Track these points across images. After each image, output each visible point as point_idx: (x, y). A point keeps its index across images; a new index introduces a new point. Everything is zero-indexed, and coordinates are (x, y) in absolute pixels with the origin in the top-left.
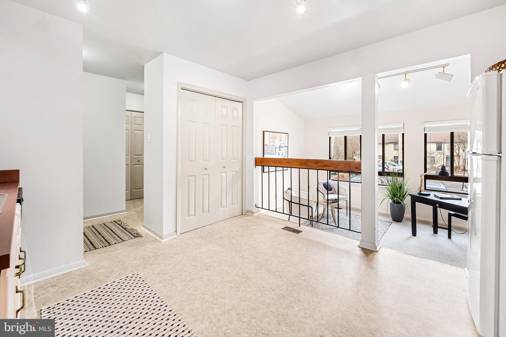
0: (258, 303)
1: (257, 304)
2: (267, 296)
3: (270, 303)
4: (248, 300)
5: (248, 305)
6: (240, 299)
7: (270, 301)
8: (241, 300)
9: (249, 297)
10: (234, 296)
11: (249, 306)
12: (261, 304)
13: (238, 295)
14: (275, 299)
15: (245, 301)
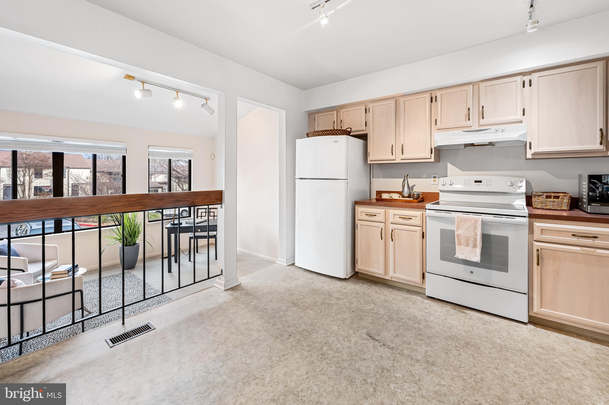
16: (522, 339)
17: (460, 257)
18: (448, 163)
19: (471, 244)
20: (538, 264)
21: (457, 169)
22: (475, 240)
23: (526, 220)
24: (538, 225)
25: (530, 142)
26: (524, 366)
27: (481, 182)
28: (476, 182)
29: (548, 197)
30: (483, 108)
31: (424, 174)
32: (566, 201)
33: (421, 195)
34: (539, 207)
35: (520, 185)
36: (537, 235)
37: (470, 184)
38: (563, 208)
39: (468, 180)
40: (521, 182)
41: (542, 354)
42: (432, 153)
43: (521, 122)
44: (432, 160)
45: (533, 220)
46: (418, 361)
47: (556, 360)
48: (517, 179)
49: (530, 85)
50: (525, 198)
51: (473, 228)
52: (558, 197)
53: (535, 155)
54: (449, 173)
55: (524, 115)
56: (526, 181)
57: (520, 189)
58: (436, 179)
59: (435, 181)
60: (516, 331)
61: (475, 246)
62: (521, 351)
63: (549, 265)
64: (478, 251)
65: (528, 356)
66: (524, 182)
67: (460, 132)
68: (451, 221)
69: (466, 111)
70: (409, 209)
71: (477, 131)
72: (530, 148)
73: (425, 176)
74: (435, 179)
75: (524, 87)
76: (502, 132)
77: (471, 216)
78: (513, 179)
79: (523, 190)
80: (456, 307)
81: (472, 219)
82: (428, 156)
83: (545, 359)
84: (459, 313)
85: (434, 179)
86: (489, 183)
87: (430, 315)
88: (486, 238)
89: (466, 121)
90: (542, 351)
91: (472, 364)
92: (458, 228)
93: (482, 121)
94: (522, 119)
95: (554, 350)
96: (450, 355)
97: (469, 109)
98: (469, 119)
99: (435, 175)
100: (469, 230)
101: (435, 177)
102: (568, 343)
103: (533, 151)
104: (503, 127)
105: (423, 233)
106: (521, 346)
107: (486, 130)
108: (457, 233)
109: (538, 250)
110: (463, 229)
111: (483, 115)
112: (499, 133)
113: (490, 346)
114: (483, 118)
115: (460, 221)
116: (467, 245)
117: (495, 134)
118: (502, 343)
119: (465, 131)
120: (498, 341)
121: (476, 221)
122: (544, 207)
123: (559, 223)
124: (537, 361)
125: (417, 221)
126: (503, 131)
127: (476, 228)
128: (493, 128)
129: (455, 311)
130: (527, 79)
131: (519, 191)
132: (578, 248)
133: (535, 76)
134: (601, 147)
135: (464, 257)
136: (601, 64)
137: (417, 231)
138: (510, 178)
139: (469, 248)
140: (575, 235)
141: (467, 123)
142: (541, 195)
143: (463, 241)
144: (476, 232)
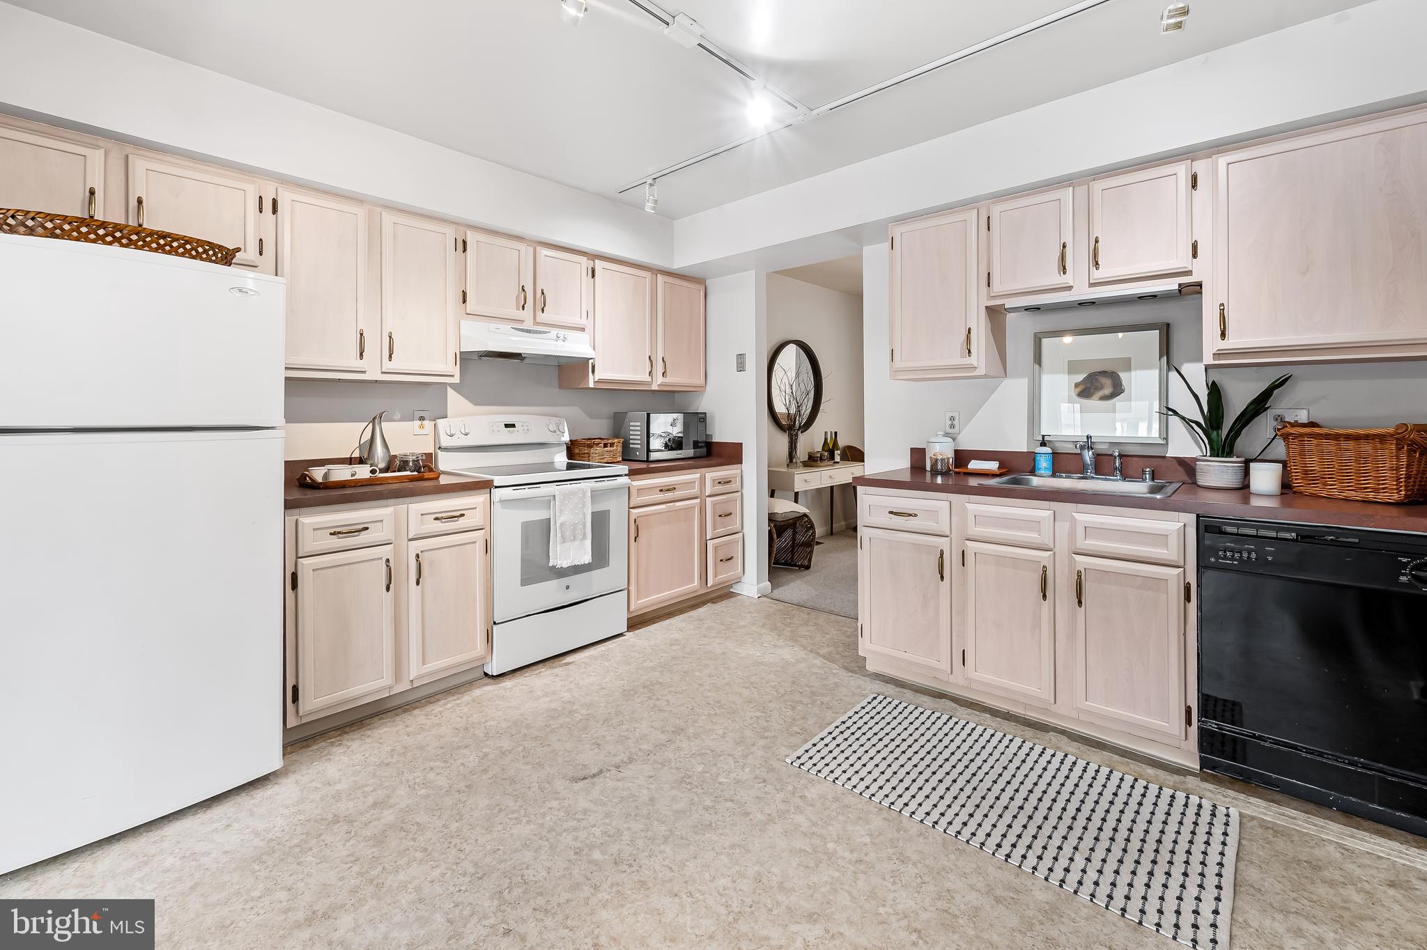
0: (696, 842)
1: (699, 840)
2: (667, 863)
3: (664, 844)
4: (725, 849)
5: (723, 837)
6: (749, 851)
7: (662, 847)
8: (744, 849)
9: (723, 857)
10: (766, 859)
11: (721, 834)
12: (687, 839)
13: (757, 862)
14: (646, 854)
15: (733, 846)
17: (558, 565)
19: (580, 535)
20: (635, 541)
21: (462, 398)
22: (585, 525)
24: (635, 484)
25: (593, 362)
27: (513, 426)
28: (507, 427)
30: (542, 292)
31: (397, 412)
35: (564, 429)
36: (633, 500)
37: (498, 431)
39: (495, 423)
40: (565, 426)
42: (455, 364)
43: (584, 330)
44: (455, 378)
48: (561, 420)
49: (593, 277)
50: (565, 452)
51: (579, 506)
53: (596, 384)
54: (450, 410)
55: (587, 320)
56: (570, 423)
57: (562, 437)
58: (425, 423)
59: (422, 427)
63: (643, 535)
64: (589, 543)
67: (506, 327)
69: (516, 290)
71: (528, 331)
72: (593, 371)
73: (399, 416)
74: (423, 422)
75: (587, 276)
76: (564, 341)
78: (554, 420)
79: (567, 437)
82: (451, 370)
85: (420, 422)
86: (526, 428)
89: (519, 309)
92: (561, 512)
93: (541, 318)
94: (586, 326)
97: (523, 288)
98: (522, 308)
99: (421, 414)
100: (576, 511)
101: (423, 418)
103: (595, 377)
104: (566, 333)
105: (486, 542)
107: (544, 332)
109: (635, 520)
110: (567, 513)
111: (544, 304)
112: (560, 343)
114: (543, 310)
116: (574, 539)
117: (555, 342)
119: (516, 329)
123: (649, 477)
125: (477, 518)
126: (565, 339)
127: (583, 505)
128: (554, 332)
130: (591, 264)
131: (561, 440)
132: (663, 506)
133: (599, 264)
134: (649, 379)
135: (569, 561)
136: (647, 275)
137: (475, 542)
138: (549, 418)
139: (577, 543)
140: (661, 491)
141: (520, 314)
142: (599, 444)
143: (567, 534)
144: (584, 512)
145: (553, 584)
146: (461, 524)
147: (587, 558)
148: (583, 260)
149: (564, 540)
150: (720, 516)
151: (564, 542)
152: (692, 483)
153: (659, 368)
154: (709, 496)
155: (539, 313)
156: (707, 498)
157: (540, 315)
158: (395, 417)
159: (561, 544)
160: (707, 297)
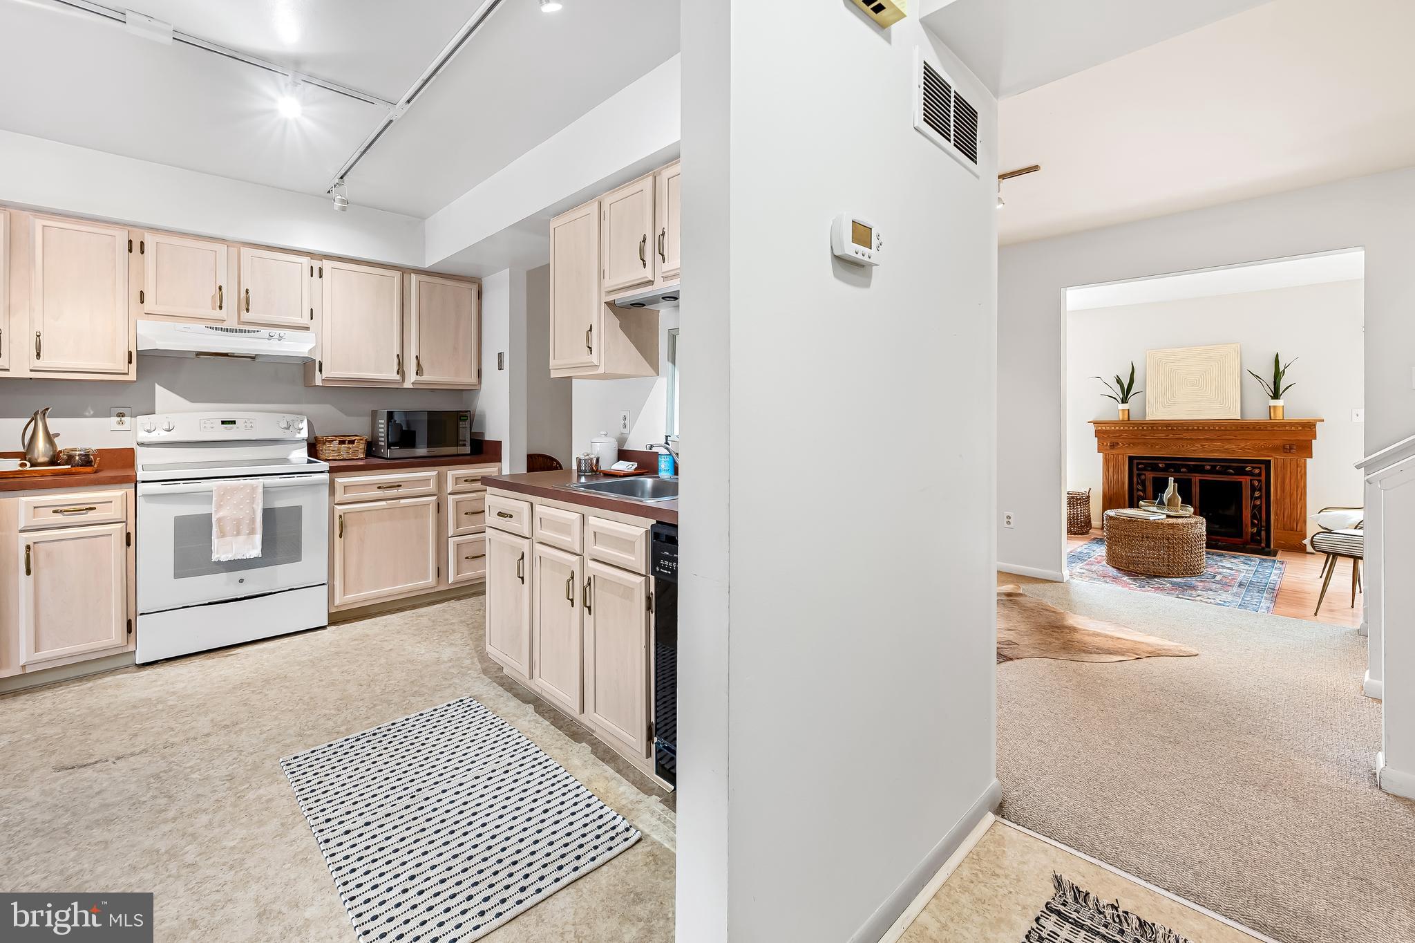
16: (330, 643)
17: (224, 558)
18: (156, 384)
19: (245, 530)
20: (341, 536)
21: (175, 395)
22: (253, 520)
23: (326, 476)
24: (341, 480)
25: (320, 362)
26: (348, 663)
27: (234, 422)
28: (223, 423)
29: (342, 442)
30: (247, 293)
31: (89, 408)
32: (362, 446)
33: (92, 455)
34: (330, 458)
35: (301, 426)
36: (339, 496)
37: (212, 428)
38: (359, 456)
39: (209, 420)
40: (302, 421)
41: (358, 645)
42: (130, 362)
43: (308, 329)
44: (133, 376)
45: (335, 475)
46: (208, 735)
47: (375, 642)
48: (294, 417)
49: (321, 276)
50: (306, 446)
51: (248, 501)
52: (352, 442)
53: (326, 382)
54: (157, 406)
55: (312, 319)
56: (308, 420)
57: (299, 433)
58: (126, 419)
59: (121, 423)
60: (318, 640)
61: (252, 532)
62: (337, 653)
63: (353, 532)
64: (258, 538)
65: (347, 653)
66: (306, 421)
67: (201, 326)
68: (207, 497)
69: (213, 290)
70: (86, 488)
71: (234, 331)
72: (320, 370)
73: (92, 413)
74: (123, 419)
75: (312, 276)
76: (279, 340)
77: (242, 481)
78: (289, 417)
79: (304, 434)
80: (212, 655)
81: (246, 486)
82: (122, 368)
83: (364, 647)
84: (223, 659)
85: (119, 419)
86: (249, 425)
87: (172, 684)
88: (269, 515)
89: (214, 309)
90: (357, 642)
91: (289, 694)
92: (219, 507)
93: (245, 316)
94: (309, 325)
95: (368, 636)
96: (252, 704)
97: (220, 288)
98: (221, 307)
99: (121, 410)
100: (242, 507)
101: (121, 415)
102: (376, 624)
103: (325, 375)
104: (282, 332)
105: (128, 535)
106: (333, 650)
107: (253, 331)
108: (217, 517)
109: (340, 516)
110: (228, 508)
111: (248, 304)
112: (274, 342)
113: (298, 668)
114: (248, 310)
115: (223, 494)
116: (238, 534)
117: (267, 341)
118: (311, 657)
120: (304, 658)
121: (254, 489)
122: (337, 458)
123: (364, 474)
124: (357, 652)
125: (115, 512)
126: (280, 338)
127: (253, 500)
128: (265, 331)
129: (215, 660)
130: (317, 264)
131: (298, 436)
132: (384, 503)
133: (327, 265)
134: (398, 377)
135: (231, 556)
136: (397, 275)
137: (111, 535)
138: (283, 415)
139: (241, 538)
140: (379, 488)
141: (217, 314)
142: (333, 441)
143: (228, 528)
144: (253, 508)
145: (222, 577)
146: (91, 516)
147: (256, 552)
148: (305, 261)
149: (223, 534)
150: (466, 514)
151: (223, 536)
152: (427, 480)
153: (411, 367)
154: (450, 494)
155: (244, 313)
156: (449, 496)
157: (244, 314)
158: (87, 414)
159: (218, 538)
160: (484, 296)
